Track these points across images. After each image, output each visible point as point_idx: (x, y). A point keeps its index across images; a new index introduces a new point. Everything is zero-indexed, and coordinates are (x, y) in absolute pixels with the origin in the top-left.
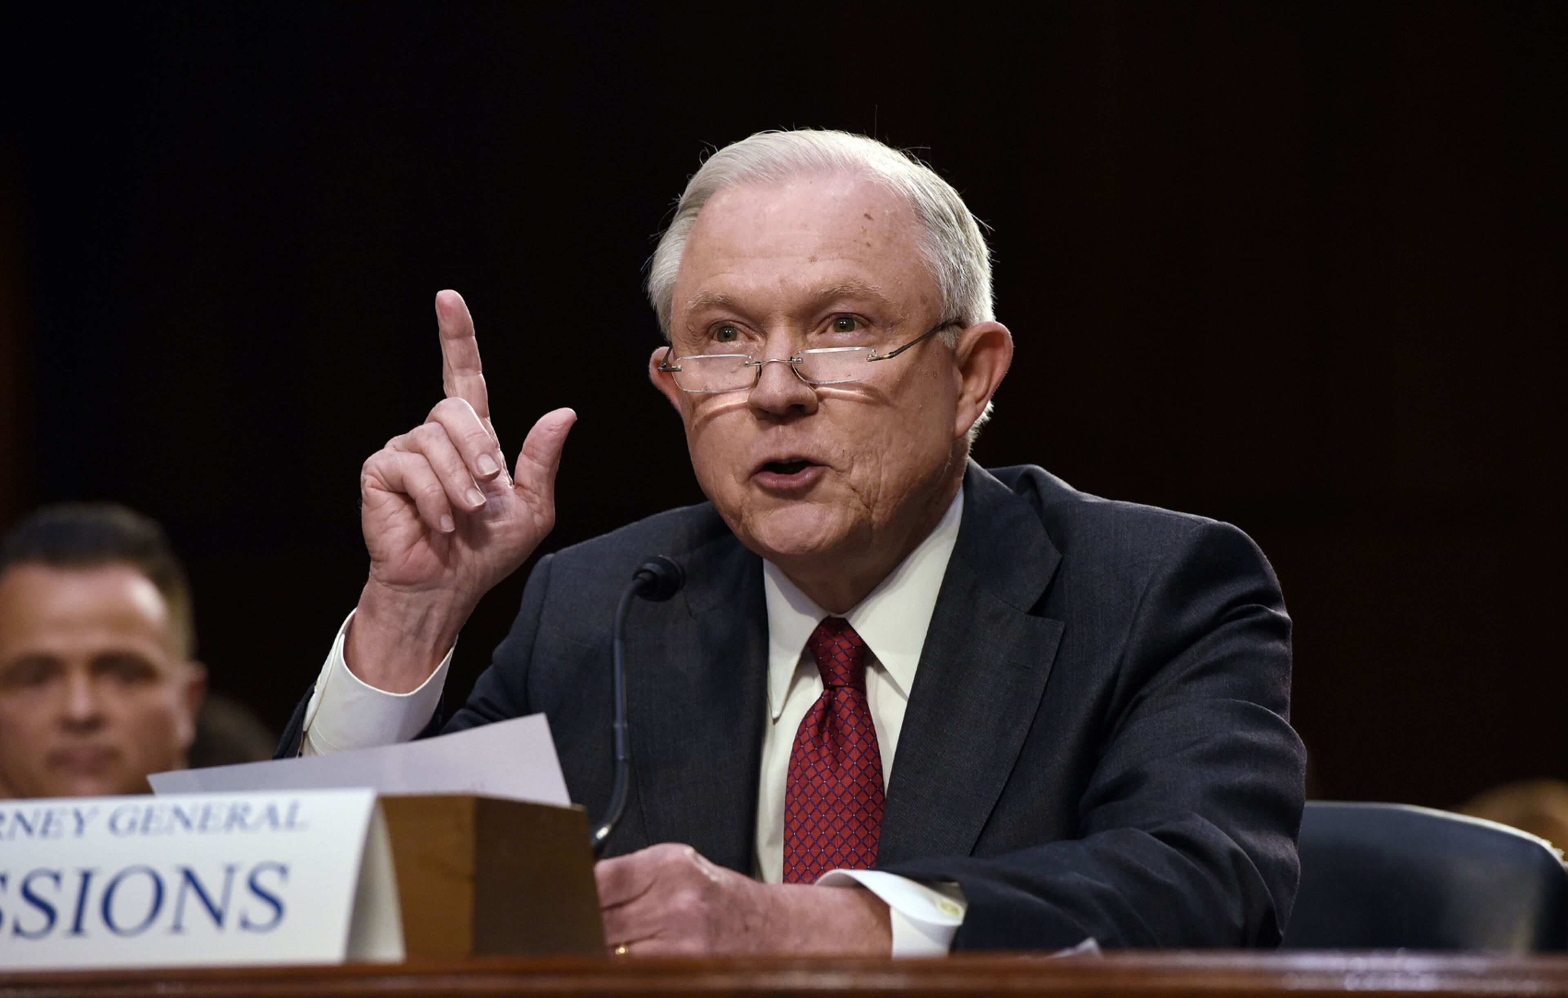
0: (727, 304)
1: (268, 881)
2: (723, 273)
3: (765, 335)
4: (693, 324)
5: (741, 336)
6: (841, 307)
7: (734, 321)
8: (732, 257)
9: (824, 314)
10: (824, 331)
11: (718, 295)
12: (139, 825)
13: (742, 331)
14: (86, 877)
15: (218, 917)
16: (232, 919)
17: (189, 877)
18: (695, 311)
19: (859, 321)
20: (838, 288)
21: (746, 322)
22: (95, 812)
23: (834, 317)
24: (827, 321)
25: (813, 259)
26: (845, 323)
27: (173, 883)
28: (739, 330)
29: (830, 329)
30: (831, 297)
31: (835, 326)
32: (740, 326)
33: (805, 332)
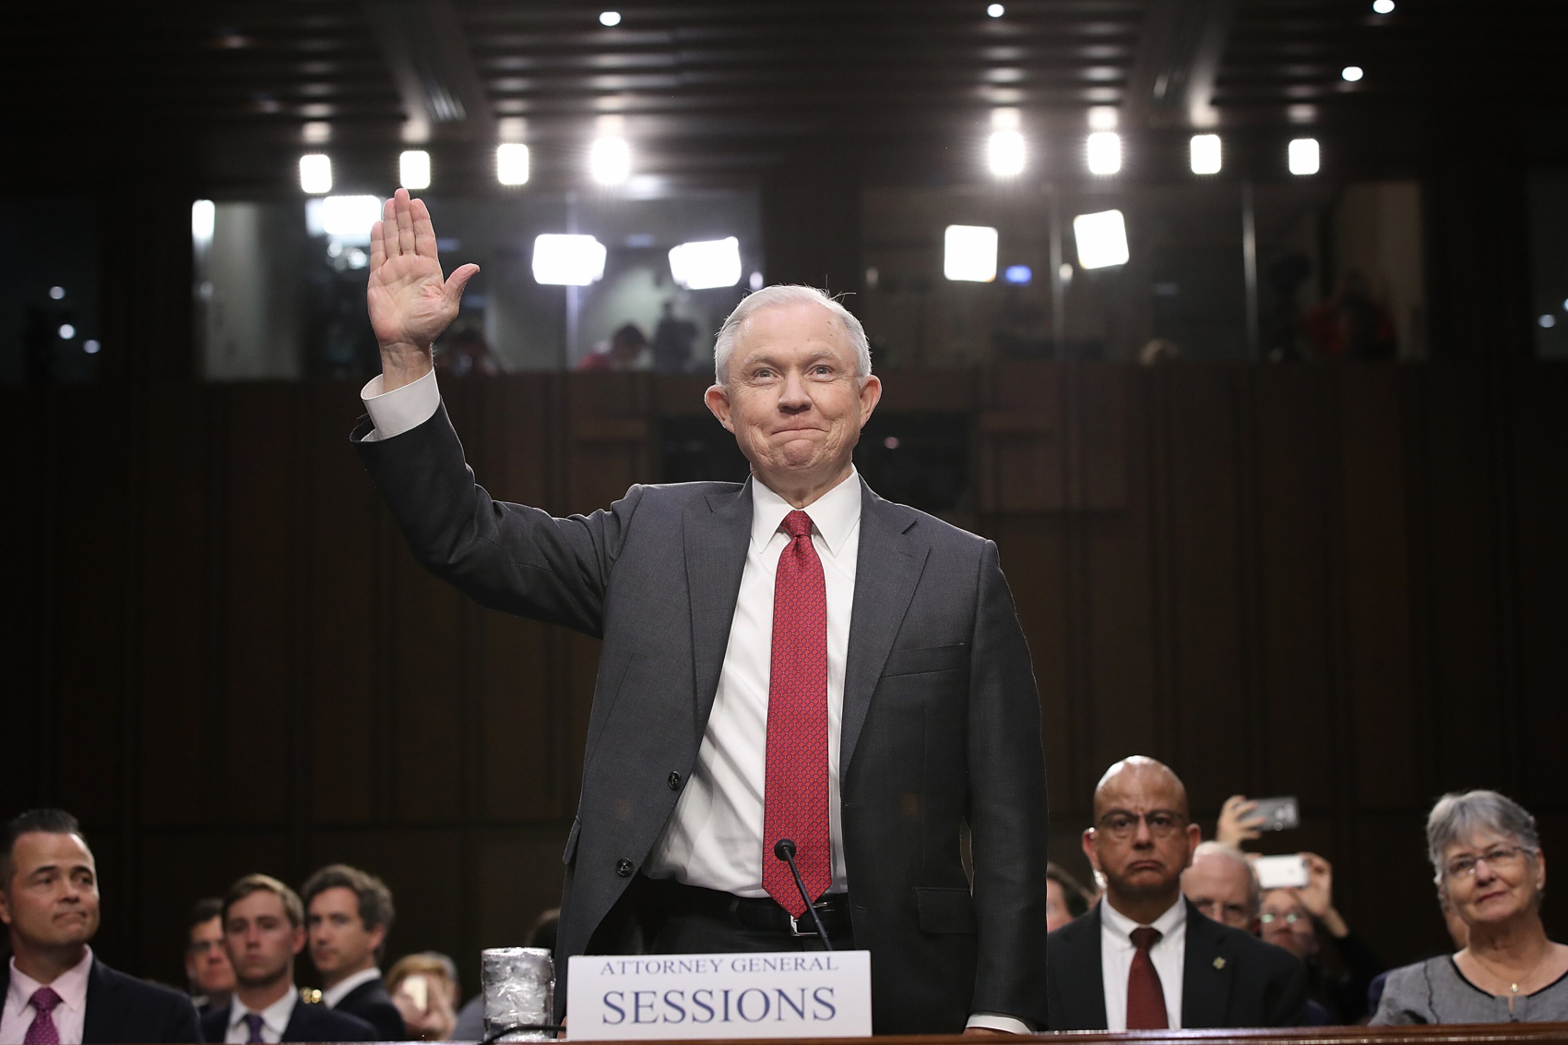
0: (767, 360)
1: (823, 995)
2: (764, 346)
3: (784, 375)
4: (747, 370)
5: (771, 375)
6: (821, 362)
7: (769, 369)
8: (768, 338)
9: (813, 365)
10: (811, 374)
11: (762, 356)
12: (748, 967)
13: (772, 373)
14: (726, 993)
15: (801, 1014)
16: (808, 1014)
17: (781, 993)
18: (749, 364)
19: (828, 370)
20: (821, 353)
21: (775, 369)
22: (721, 960)
23: (817, 367)
24: (814, 369)
25: (809, 340)
26: (823, 369)
27: (774, 997)
28: (770, 372)
29: (815, 373)
30: (818, 357)
31: (817, 371)
32: (771, 371)
33: (803, 374)
